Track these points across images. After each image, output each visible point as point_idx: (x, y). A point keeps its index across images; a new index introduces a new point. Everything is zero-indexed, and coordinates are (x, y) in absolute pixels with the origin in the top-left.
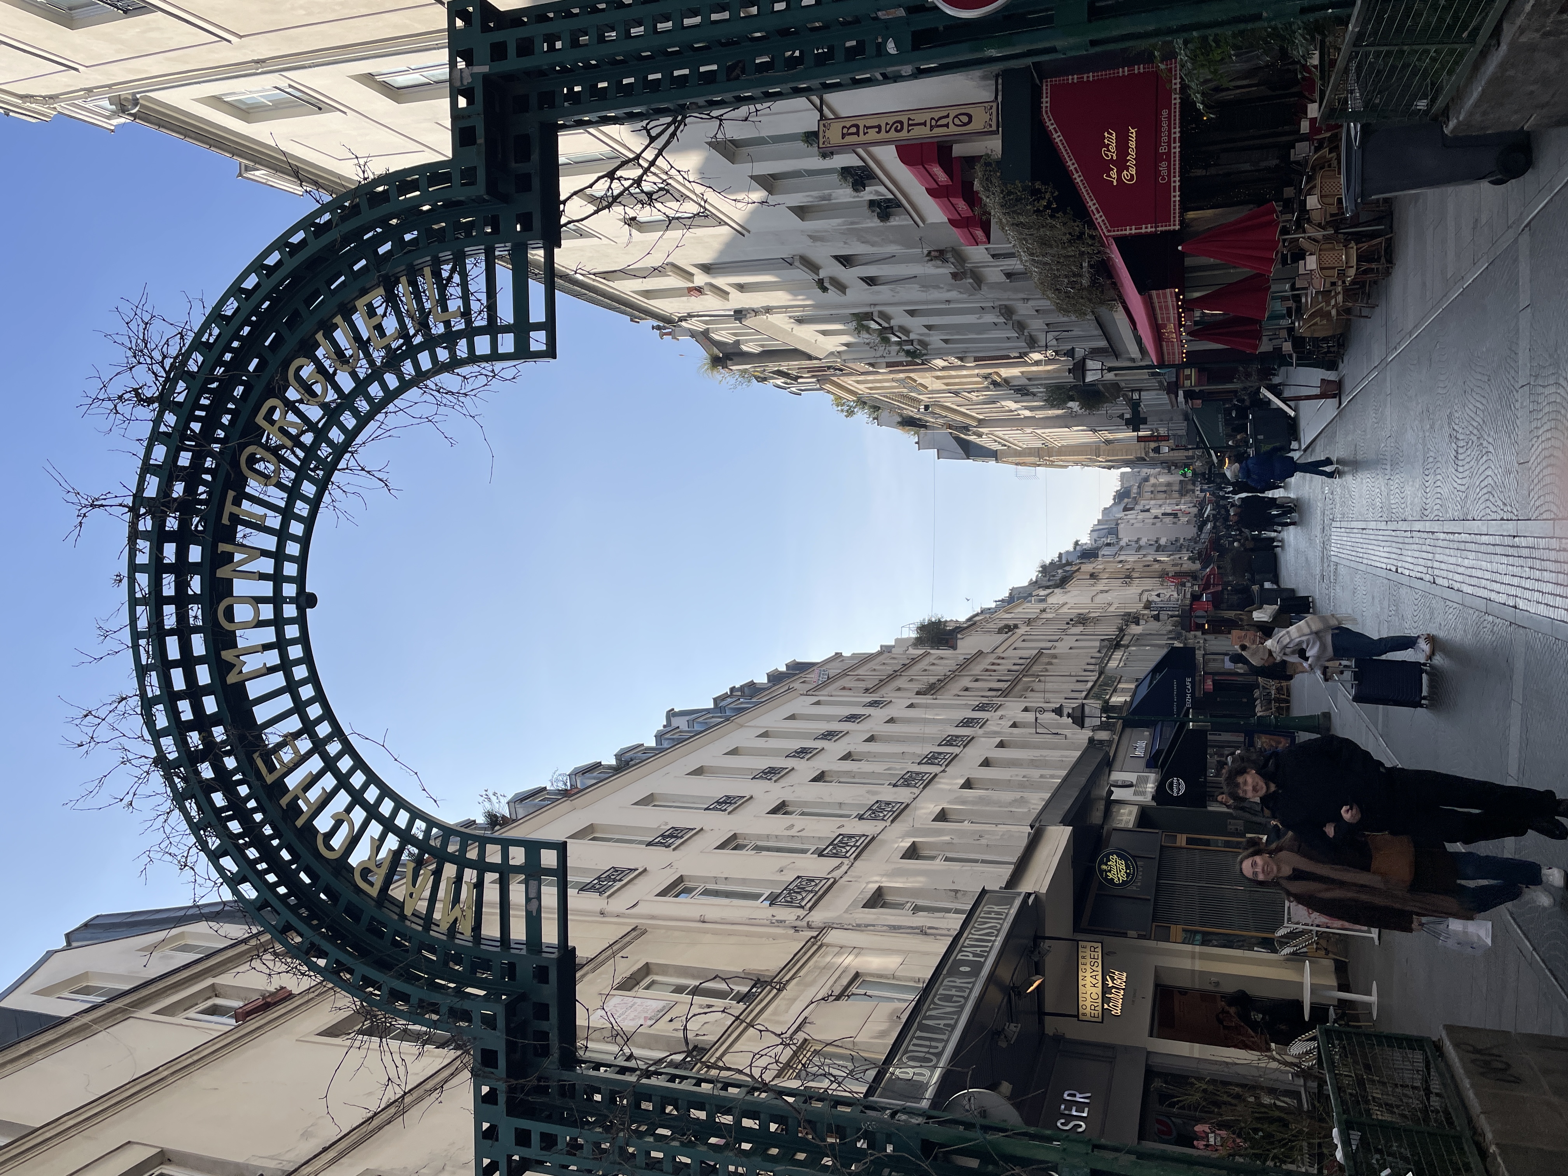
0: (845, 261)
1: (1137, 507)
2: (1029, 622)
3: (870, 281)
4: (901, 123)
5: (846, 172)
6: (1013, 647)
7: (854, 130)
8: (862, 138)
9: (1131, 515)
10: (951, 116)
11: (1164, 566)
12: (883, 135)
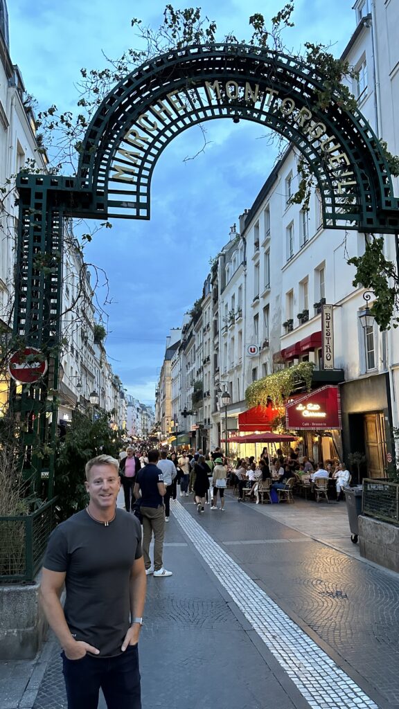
0: (266, 309)
1: (138, 414)
3: (256, 317)
4: (329, 336)
5: (306, 312)
7: (328, 318)
8: (325, 321)
9: (136, 411)
10: (330, 353)
12: (325, 328)
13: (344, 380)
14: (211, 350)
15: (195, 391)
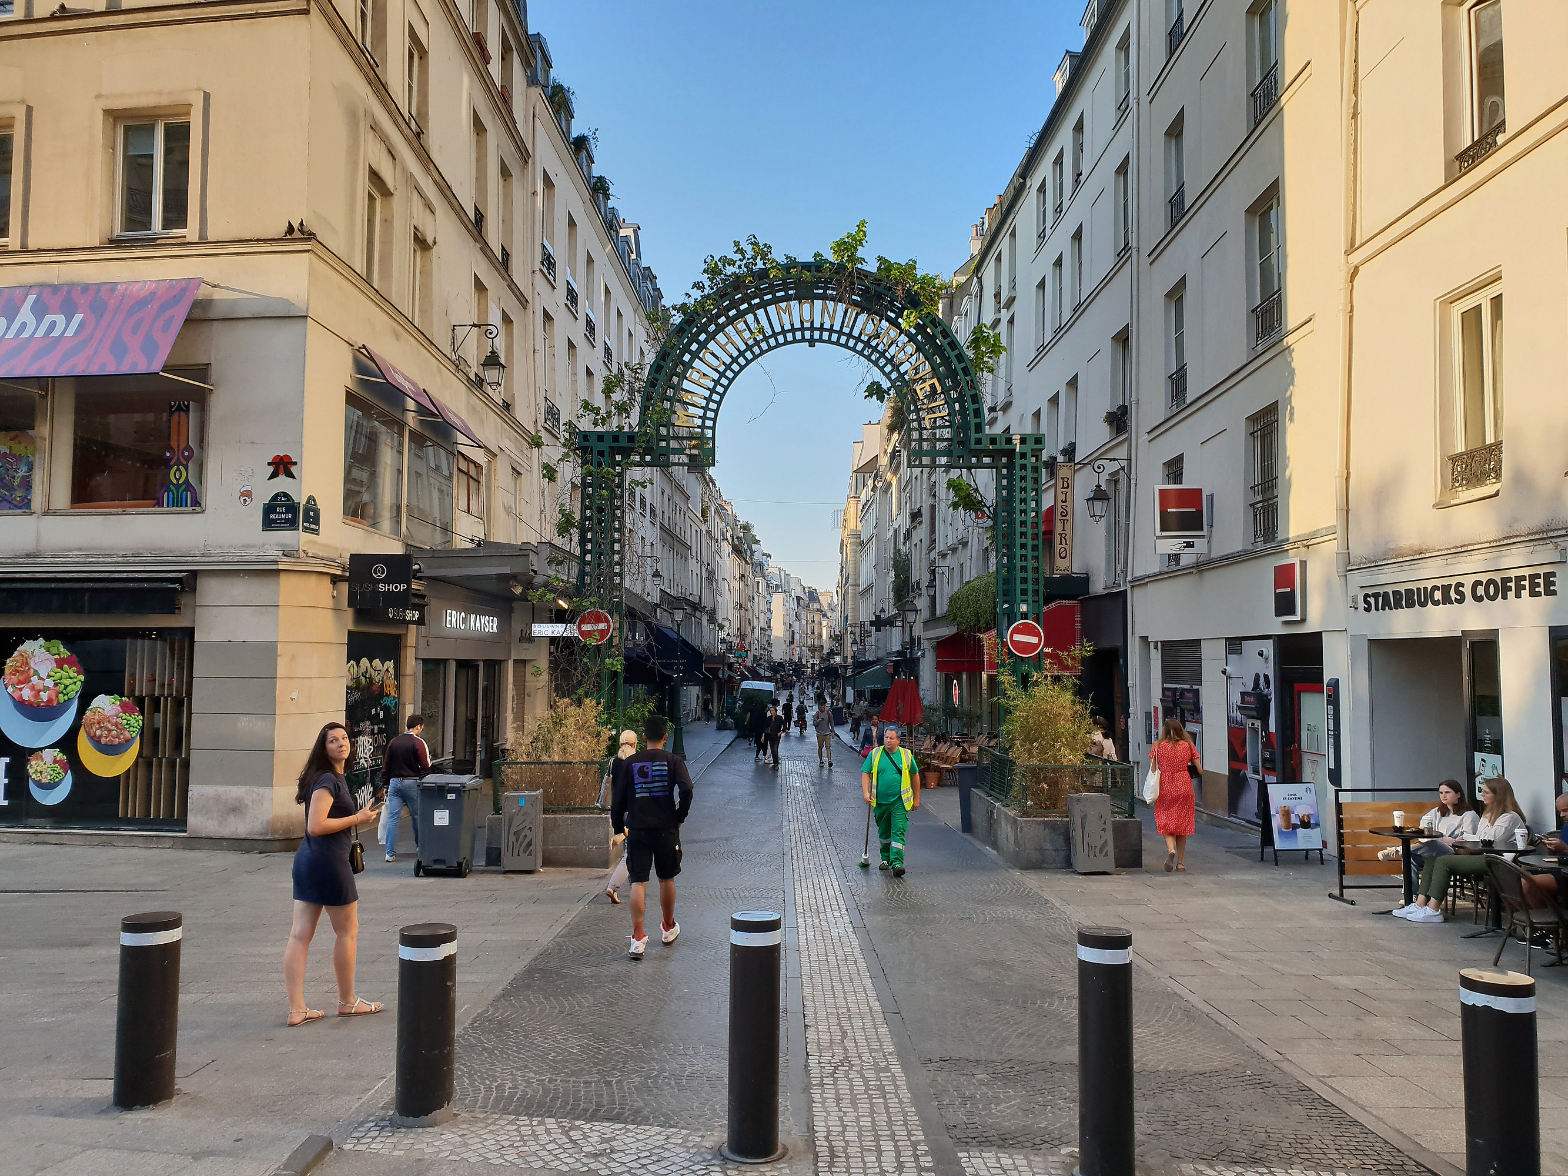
1: (800, 609)
2: (709, 532)
4: (1066, 516)
6: (692, 523)
7: (1066, 486)
8: (1060, 490)
9: (793, 604)
10: (1066, 546)
11: (749, 635)
12: (1060, 504)
13: (1088, 593)
14: (924, 496)
15: (897, 576)
